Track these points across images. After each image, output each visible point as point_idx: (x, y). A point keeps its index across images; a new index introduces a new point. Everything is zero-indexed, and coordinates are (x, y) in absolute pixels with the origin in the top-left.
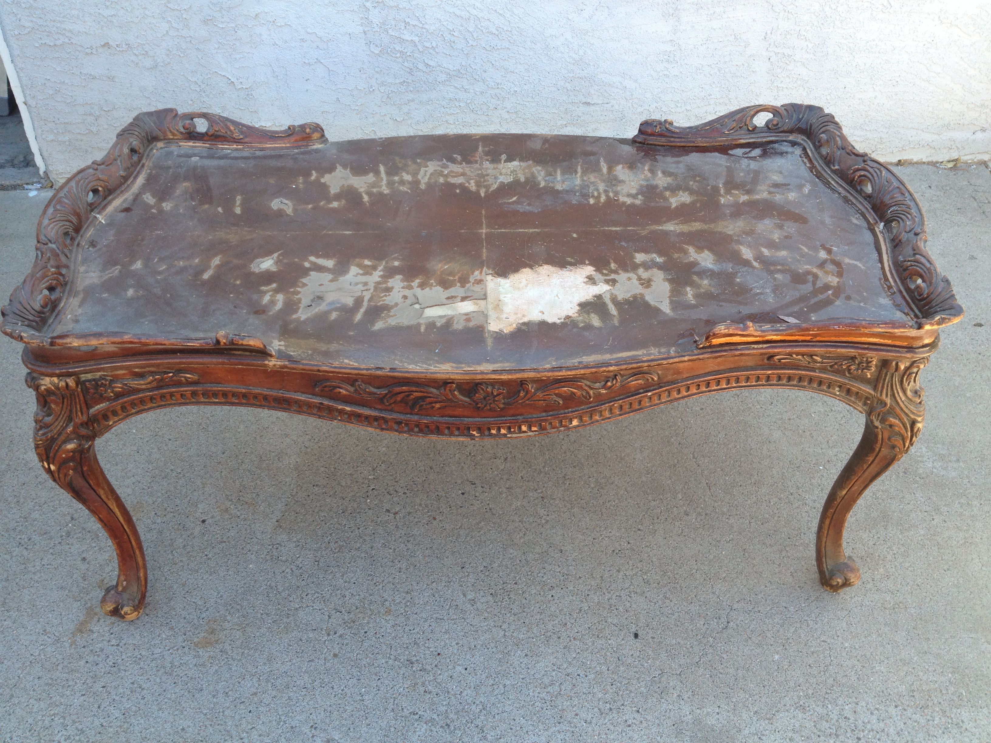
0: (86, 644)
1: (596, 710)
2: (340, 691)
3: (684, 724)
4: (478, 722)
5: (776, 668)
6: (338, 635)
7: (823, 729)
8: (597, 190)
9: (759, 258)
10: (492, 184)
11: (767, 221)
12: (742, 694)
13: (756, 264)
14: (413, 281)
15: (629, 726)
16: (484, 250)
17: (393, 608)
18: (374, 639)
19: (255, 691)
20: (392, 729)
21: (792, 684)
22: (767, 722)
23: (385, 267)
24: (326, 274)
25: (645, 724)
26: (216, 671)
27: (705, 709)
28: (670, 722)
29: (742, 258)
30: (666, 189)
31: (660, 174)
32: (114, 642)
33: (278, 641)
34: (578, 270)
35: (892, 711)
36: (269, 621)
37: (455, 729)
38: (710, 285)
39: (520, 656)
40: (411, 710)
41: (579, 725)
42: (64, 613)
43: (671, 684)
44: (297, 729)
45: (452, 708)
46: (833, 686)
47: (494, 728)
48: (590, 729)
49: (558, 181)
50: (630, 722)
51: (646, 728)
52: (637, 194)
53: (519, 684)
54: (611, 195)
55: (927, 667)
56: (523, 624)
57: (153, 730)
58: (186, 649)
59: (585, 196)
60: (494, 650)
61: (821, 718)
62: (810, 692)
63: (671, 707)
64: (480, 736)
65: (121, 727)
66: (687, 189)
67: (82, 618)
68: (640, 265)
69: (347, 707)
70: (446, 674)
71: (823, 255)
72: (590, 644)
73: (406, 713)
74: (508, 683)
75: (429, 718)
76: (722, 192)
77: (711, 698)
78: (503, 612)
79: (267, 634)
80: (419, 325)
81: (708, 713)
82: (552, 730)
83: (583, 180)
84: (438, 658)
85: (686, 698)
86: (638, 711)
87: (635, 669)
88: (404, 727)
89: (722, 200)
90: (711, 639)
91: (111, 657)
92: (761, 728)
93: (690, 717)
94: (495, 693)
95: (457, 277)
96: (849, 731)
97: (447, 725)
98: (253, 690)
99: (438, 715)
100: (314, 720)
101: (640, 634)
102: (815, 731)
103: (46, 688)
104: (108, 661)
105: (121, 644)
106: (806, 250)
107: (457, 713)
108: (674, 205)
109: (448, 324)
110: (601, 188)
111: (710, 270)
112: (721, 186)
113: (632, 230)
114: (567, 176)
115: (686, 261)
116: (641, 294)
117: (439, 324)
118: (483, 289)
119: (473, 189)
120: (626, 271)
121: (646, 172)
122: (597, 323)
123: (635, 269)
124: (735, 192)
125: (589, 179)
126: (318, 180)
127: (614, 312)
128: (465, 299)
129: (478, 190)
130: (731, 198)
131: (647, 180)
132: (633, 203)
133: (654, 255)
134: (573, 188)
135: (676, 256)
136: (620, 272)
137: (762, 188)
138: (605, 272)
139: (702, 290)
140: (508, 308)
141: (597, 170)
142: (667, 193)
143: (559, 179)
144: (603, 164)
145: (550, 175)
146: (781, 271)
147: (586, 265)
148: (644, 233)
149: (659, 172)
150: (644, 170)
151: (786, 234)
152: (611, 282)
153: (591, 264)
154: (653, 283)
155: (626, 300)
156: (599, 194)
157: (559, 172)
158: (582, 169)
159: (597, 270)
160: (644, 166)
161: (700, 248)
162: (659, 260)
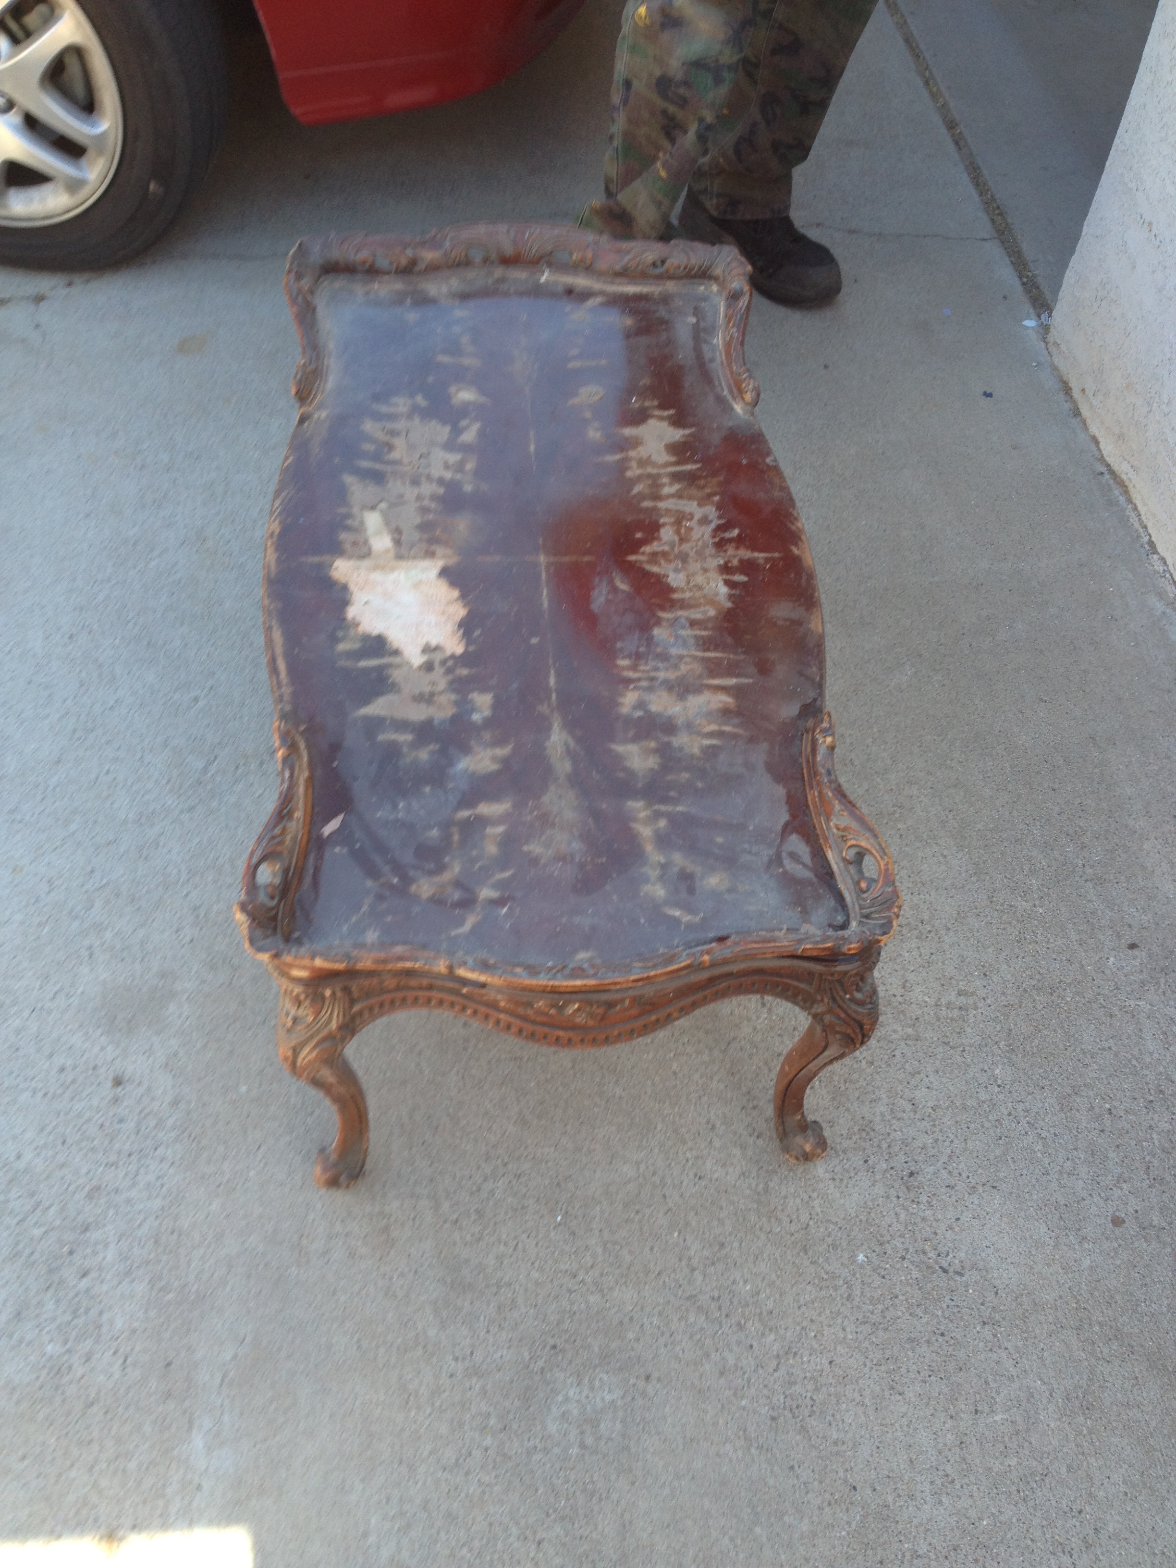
8: (656, 669)
9: (482, 822)
10: (660, 566)
11: (577, 845)
13: (464, 814)
14: (432, 502)
16: (498, 559)
23: (460, 480)
24: (446, 437)
29: (480, 802)
30: (668, 745)
31: (707, 742)
34: (456, 639)
38: (416, 759)
49: (676, 631)
52: (647, 712)
54: (644, 684)
59: (638, 657)
66: (666, 768)
68: (465, 697)
71: (486, 893)
76: (663, 808)
80: (349, 507)
83: (681, 657)
89: (635, 804)
95: (439, 535)
106: (498, 876)
108: (619, 748)
109: (348, 528)
110: (662, 675)
111: (451, 763)
112: (680, 808)
113: (550, 698)
114: (692, 641)
115: (473, 743)
116: (399, 691)
117: (349, 522)
118: (415, 557)
119: (647, 549)
120: (451, 683)
121: (713, 727)
122: (342, 647)
123: (456, 691)
124: (662, 823)
125: (686, 663)
126: (653, 416)
127: (363, 664)
128: (397, 542)
129: (643, 553)
130: (642, 815)
131: (689, 726)
132: (622, 704)
133: (487, 713)
134: (657, 645)
135: (487, 736)
136: (450, 677)
137: (678, 859)
138: (450, 663)
139: (405, 750)
140: (376, 576)
141: (712, 674)
142: (653, 745)
143: (683, 633)
144: (732, 681)
145: (693, 623)
146: (447, 838)
147: (467, 646)
148: (544, 709)
149: (715, 742)
150: (720, 725)
151: (543, 861)
152: (428, 667)
153: (466, 652)
154: (423, 706)
155: (388, 677)
156: (644, 671)
157: (704, 633)
158: (717, 658)
159: (452, 656)
160: (734, 726)
161: (506, 762)
162: (476, 717)
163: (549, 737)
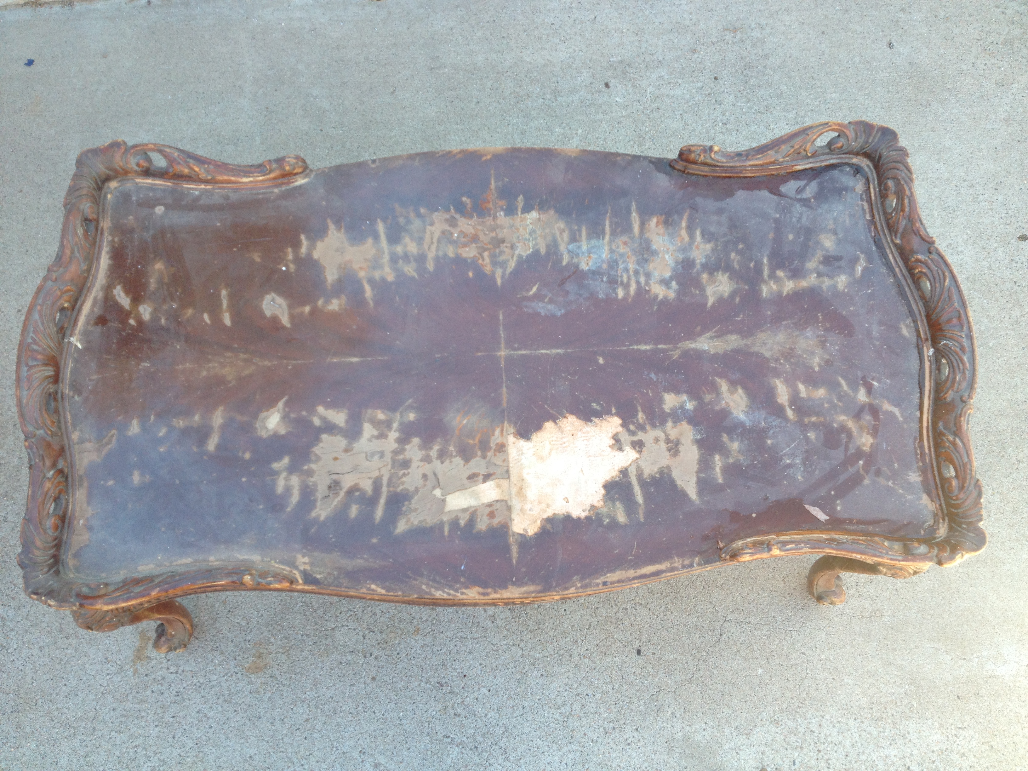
0: (147, 672)
1: (602, 729)
2: (381, 716)
3: (676, 741)
4: (501, 744)
5: (758, 682)
6: (373, 657)
7: (791, 743)
8: (626, 270)
9: (795, 400)
10: (509, 260)
11: (809, 332)
12: (726, 710)
13: (790, 413)
14: (431, 448)
15: (629, 744)
16: (504, 390)
17: (421, 626)
18: (406, 661)
19: (307, 717)
20: (429, 753)
21: (770, 699)
22: (744, 737)
23: (401, 424)
24: (339, 438)
25: (642, 743)
26: (270, 697)
27: (693, 726)
28: (663, 740)
29: (777, 402)
30: (705, 267)
31: (698, 238)
32: (172, 669)
33: (320, 665)
34: (604, 423)
35: (852, 723)
36: (310, 643)
37: (482, 751)
38: (739, 452)
39: (536, 677)
40: (444, 734)
41: (587, 744)
42: (119, 639)
43: (667, 702)
44: (349, 755)
45: (479, 730)
46: (805, 700)
47: (515, 749)
48: (596, 748)
49: (583, 253)
50: (629, 741)
51: (643, 746)
52: (671, 278)
53: (536, 705)
54: (642, 280)
55: (888, 679)
56: (538, 643)
57: (225, 759)
58: (239, 675)
59: (613, 282)
60: (514, 669)
61: (791, 732)
62: (785, 706)
63: (665, 724)
64: (503, 757)
65: (196, 756)
66: (728, 268)
67: (137, 644)
68: (669, 415)
69: (389, 732)
70: (472, 696)
71: (862, 396)
72: (598, 662)
73: (440, 736)
74: (526, 704)
75: (459, 741)
76: (766, 273)
77: (700, 715)
78: (521, 629)
79: (310, 657)
80: (442, 524)
81: (696, 730)
82: (563, 750)
83: (612, 251)
84: (464, 679)
85: (678, 715)
86: (637, 730)
87: (637, 688)
88: (439, 750)
89: (765, 291)
90: (704, 654)
91: (173, 685)
92: (739, 743)
93: (680, 734)
94: (515, 715)
95: (477, 441)
96: (812, 744)
97: (475, 747)
98: (305, 716)
99: (467, 738)
100: (361, 745)
101: (642, 651)
102: (784, 744)
103: (123, 719)
104: (171, 690)
105: (179, 671)
106: (845, 388)
107: (483, 735)
108: (711, 301)
109: (471, 522)
110: (632, 266)
111: (742, 424)
112: (765, 261)
113: (663, 351)
114: (594, 242)
115: (717, 408)
116: (668, 467)
117: (462, 523)
118: (506, 460)
119: (488, 269)
120: (654, 426)
121: (684, 233)
122: (622, 518)
123: (663, 422)
124: (780, 273)
125: (618, 247)
126: (309, 255)
127: (640, 499)
128: (487, 477)
129: (494, 273)
130: (774, 287)
131: (684, 250)
132: (665, 297)
133: (685, 397)
134: (600, 267)
135: (708, 398)
136: (648, 427)
137: (811, 265)
138: (632, 427)
139: (731, 460)
140: (531, 494)
141: (628, 229)
142: (705, 276)
143: (584, 248)
144: (635, 216)
145: (574, 239)
146: (815, 426)
147: (612, 415)
148: (676, 355)
149: (698, 233)
150: (682, 228)
151: (828, 357)
152: (638, 445)
153: (618, 414)
154: (681, 448)
155: (653, 478)
156: (629, 278)
157: (584, 233)
158: (611, 226)
159: (624, 425)
160: (681, 219)
161: (733, 384)
162: (690, 406)
163: (704, 351)
